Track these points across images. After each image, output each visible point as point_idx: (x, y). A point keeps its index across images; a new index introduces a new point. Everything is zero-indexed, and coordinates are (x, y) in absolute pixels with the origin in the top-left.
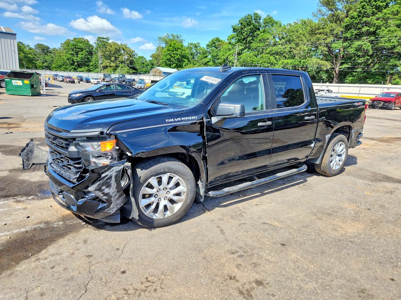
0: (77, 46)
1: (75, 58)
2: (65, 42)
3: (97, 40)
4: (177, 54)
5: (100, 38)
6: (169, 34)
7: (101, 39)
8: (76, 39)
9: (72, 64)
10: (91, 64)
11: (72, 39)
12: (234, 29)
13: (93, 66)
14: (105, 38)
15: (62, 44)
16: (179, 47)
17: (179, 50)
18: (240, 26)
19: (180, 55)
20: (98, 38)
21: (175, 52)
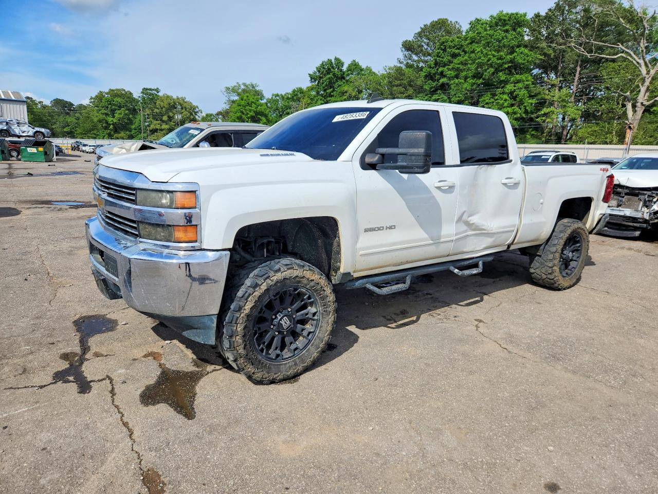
0: (114, 101)
1: (110, 119)
2: (96, 96)
3: (142, 93)
4: (250, 111)
5: (147, 89)
6: (240, 83)
7: (148, 91)
8: (113, 90)
9: (106, 128)
10: (133, 127)
11: (107, 91)
12: (311, 78)
13: (135, 129)
14: (153, 90)
15: (91, 98)
16: (253, 100)
17: (253, 105)
18: (318, 74)
19: (254, 111)
20: (143, 90)
21: (247, 107)
